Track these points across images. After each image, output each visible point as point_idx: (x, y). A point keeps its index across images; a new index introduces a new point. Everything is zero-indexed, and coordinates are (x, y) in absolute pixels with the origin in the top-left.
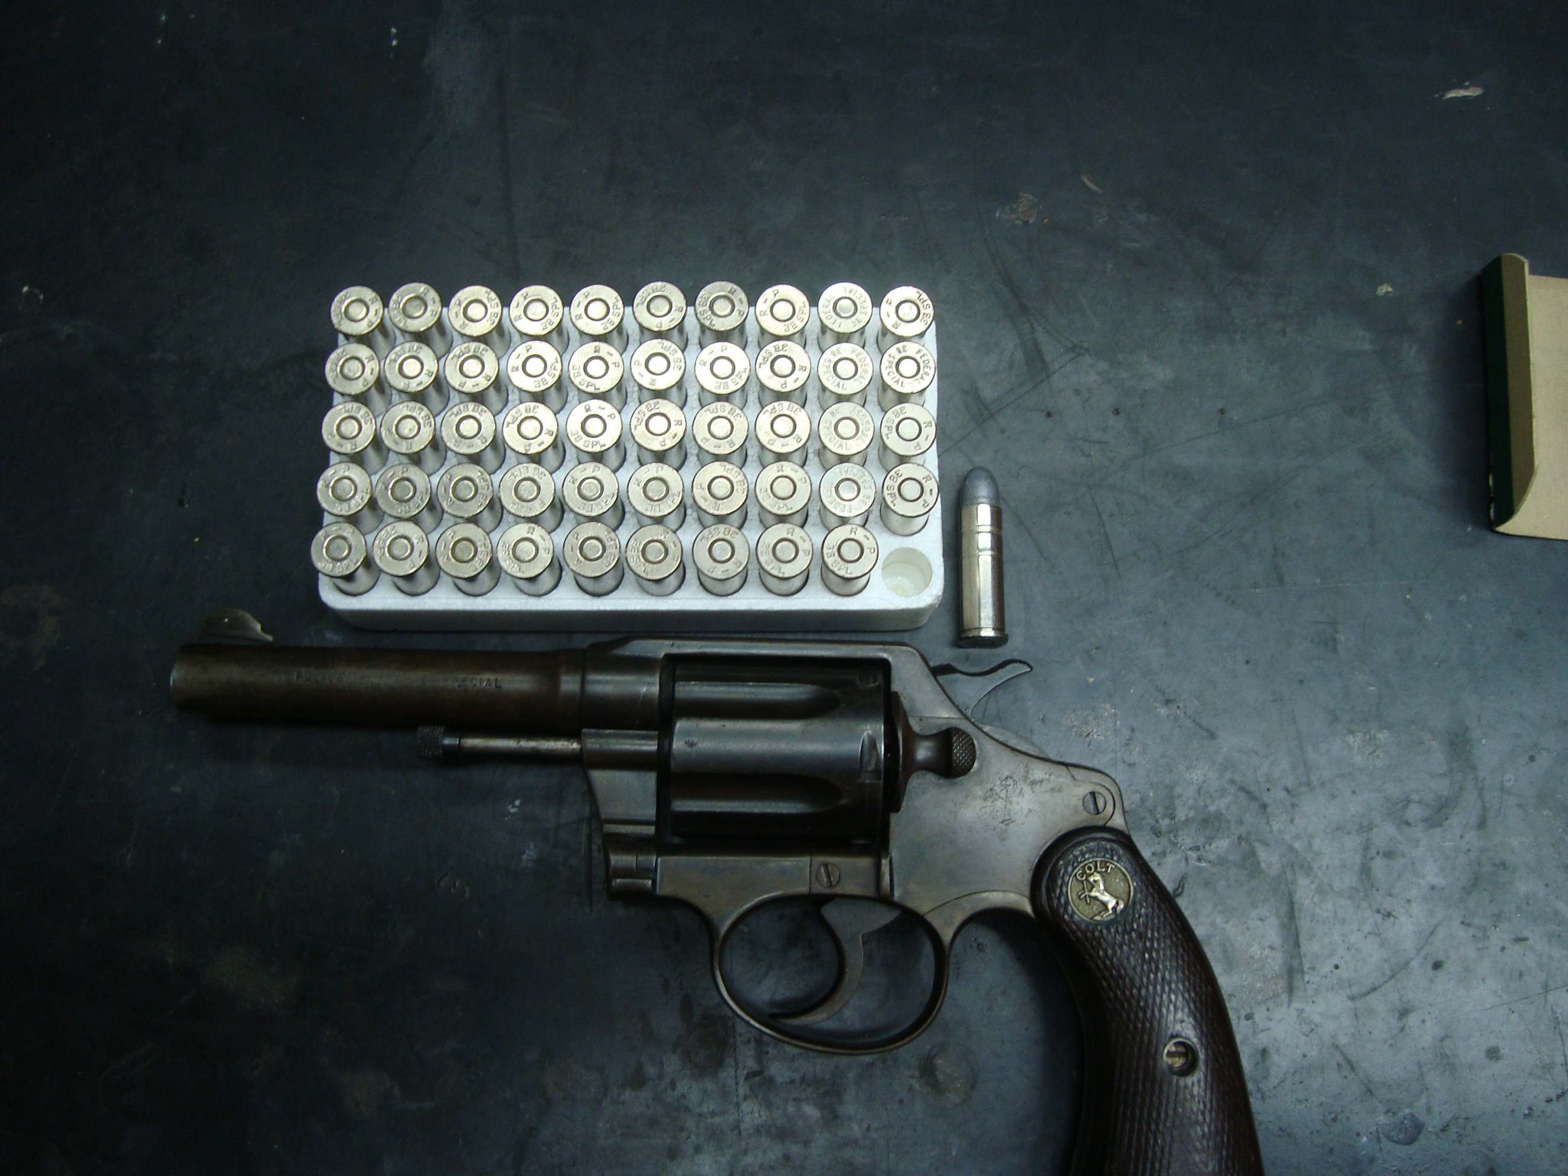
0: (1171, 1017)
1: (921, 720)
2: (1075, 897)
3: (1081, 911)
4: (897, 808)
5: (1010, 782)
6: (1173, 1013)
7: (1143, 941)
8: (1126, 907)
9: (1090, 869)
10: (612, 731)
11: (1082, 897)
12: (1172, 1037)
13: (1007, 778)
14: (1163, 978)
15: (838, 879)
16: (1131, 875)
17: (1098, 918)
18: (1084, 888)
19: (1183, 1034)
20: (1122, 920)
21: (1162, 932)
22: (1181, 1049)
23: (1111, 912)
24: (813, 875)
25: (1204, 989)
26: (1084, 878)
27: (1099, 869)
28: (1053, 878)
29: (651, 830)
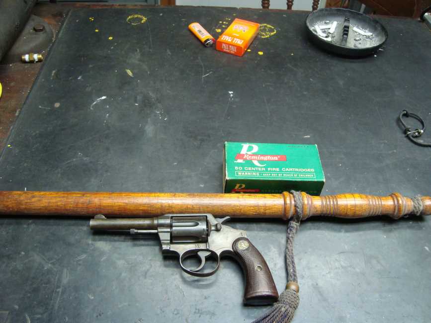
1: (212, 223)
2: (239, 247)
4: (209, 236)
8: (247, 248)
9: (241, 242)
10: (163, 227)
16: (248, 243)
17: (243, 249)
26: (240, 244)
27: (243, 243)
28: (236, 245)
29: (169, 242)
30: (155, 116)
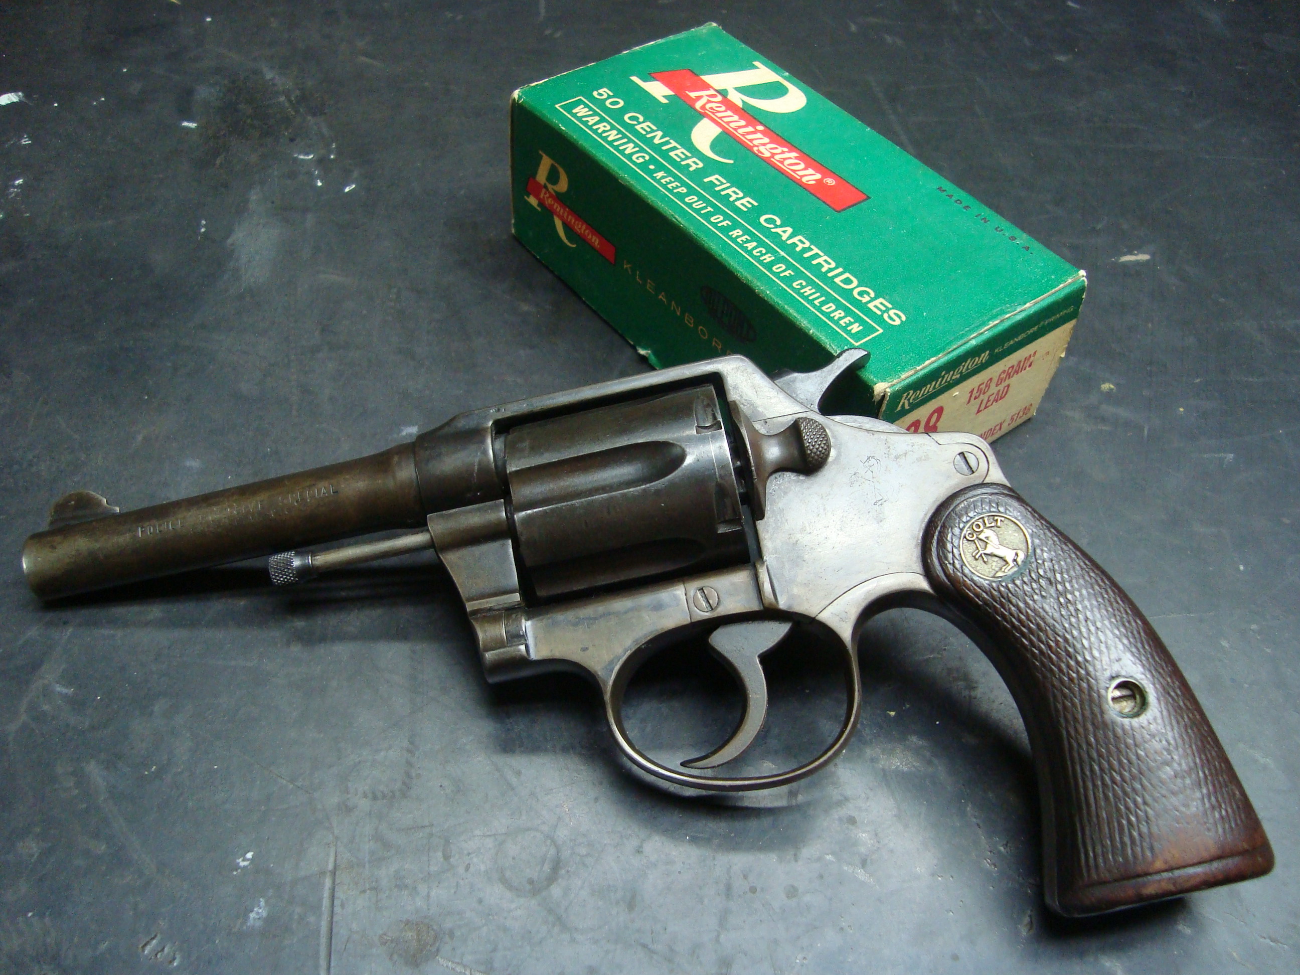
0: (1105, 659)
1: (766, 422)
2: (970, 559)
3: (980, 571)
4: (761, 516)
5: (872, 461)
6: (1106, 654)
7: (1054, 585)
8: (1027, 556)
9: (978, 526)
10: (457, 509)
11: (977, 557)
12: (1113, 678)
13: (869, 458)
14: (1086, 619)
15: (717, 599)
16: (1023, 522)
17: (1000, 574)
18: (977, 548)
19: (1123, 673)
20: (1026, 567)
21: (1072, 573)
22: (1125, 692)
23: (1011, 564)
24: (691, 601)
25: (1133, 624)
26: (975, 536)
27: (988, 525)
28: (942, 543)
29: (517, 597)
30: (292, 175)
